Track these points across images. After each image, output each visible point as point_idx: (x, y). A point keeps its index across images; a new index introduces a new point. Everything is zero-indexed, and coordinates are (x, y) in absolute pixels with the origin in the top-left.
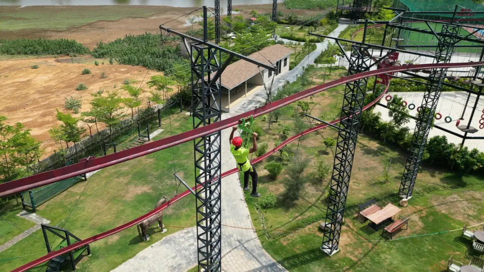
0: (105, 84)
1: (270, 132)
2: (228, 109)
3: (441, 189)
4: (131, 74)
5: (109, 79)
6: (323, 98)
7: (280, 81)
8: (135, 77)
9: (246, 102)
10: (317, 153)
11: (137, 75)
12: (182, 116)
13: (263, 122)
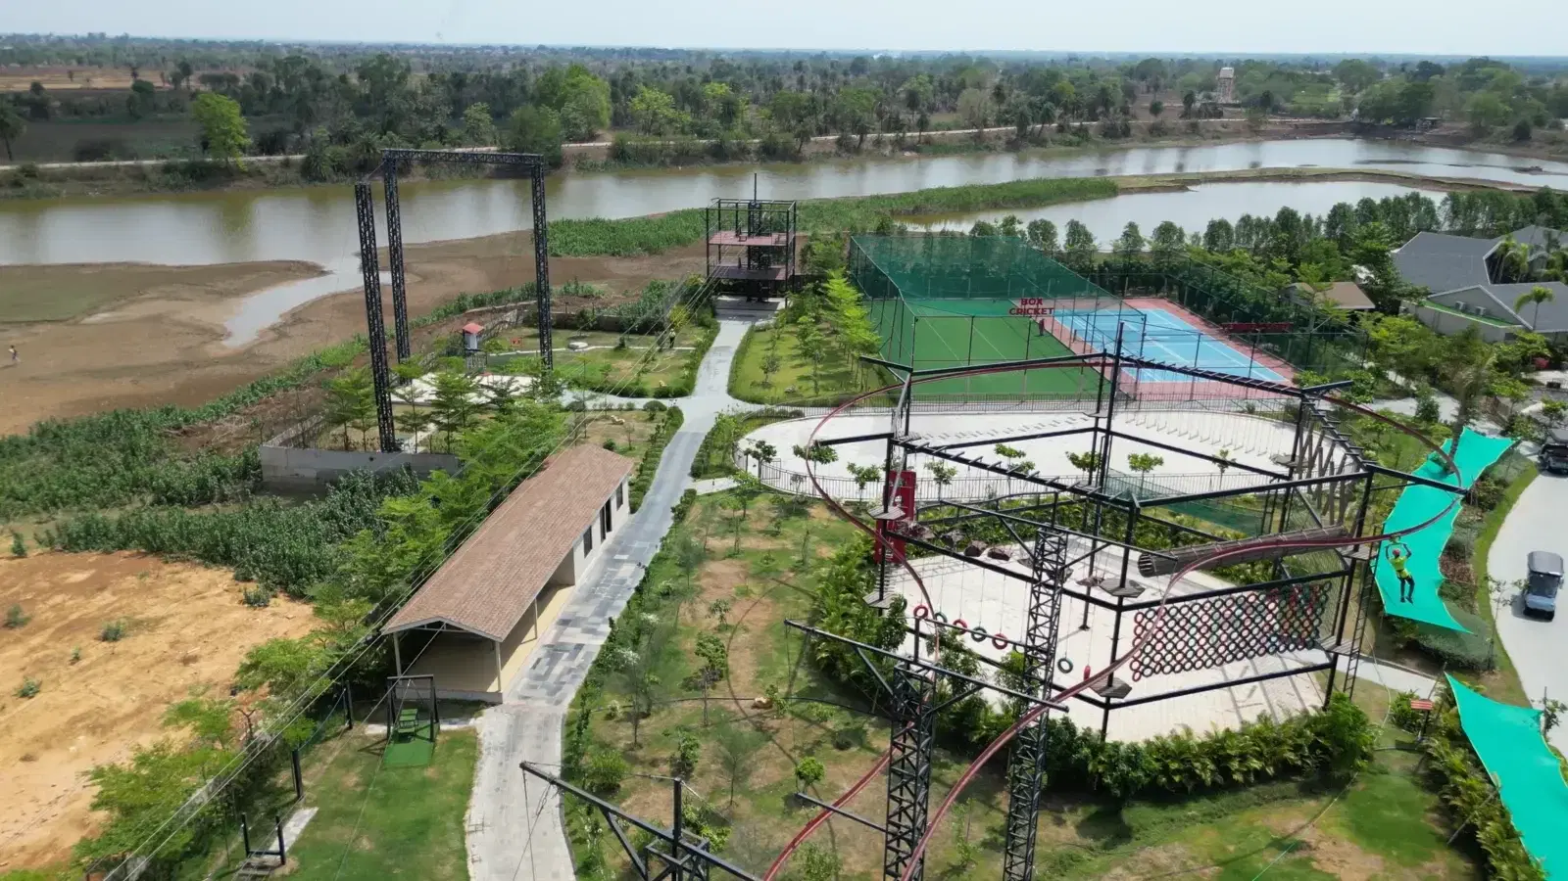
0: (33, 650)
1: (640, 753)
2: (498, 694)
3: (1086, 856)
4: (114, 594)
5: (42, 628)
6: (748, 605)
7: (617, 557)
8: (137, 604)
9: (542, 653)
10: (781, 804)
11: (137, 592)
12: (356, 743)
13: (611, 722)
